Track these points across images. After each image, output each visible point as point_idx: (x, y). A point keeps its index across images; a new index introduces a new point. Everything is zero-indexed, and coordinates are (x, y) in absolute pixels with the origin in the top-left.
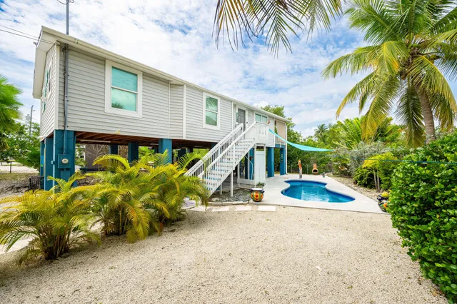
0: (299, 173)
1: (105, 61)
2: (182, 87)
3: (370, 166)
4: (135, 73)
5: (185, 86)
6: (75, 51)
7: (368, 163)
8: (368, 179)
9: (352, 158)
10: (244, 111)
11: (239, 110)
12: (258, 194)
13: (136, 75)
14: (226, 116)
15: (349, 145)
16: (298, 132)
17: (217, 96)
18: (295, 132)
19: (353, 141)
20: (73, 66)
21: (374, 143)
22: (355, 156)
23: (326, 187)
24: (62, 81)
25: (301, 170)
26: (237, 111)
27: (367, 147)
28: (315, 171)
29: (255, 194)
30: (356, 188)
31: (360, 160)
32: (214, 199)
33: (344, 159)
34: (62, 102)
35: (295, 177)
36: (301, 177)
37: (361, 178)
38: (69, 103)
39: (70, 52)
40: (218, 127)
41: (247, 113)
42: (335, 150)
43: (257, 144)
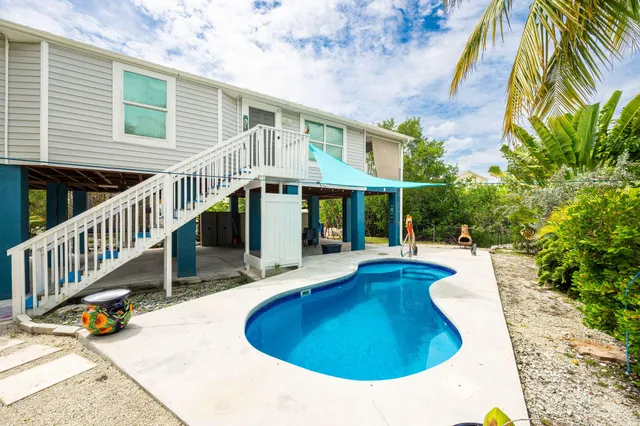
5: (45, 47)
10: (273, 114)
11: (254, 110)
17: (166, 73)
26: (246, 112)
28: (465, 240)
36: (415, 251)
43: (267, 178)
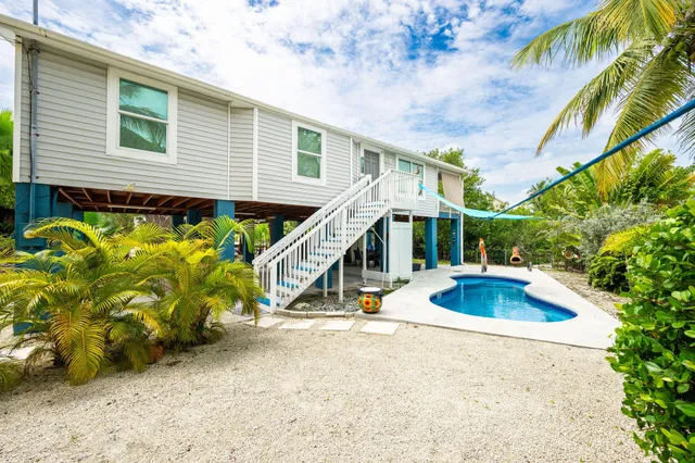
0: (479, 262)
1: (106, 70)
2: (250, 112)
3: (619, 249)
4: (164, 89)
5: (256, 110)
6: (49, 52)
7: (614, 243)
8: (615, 276)
9: (585, 235)
10: (378, 154)
11: (366, 152)
12: (370, 300)
13: (166, 92)
14: (338, 163)
15: (582, 210)
16: (491, 193)
17: (321, 127)
18: (484, 193)
19: (591, 203)
20: (47, 77)
21: (632, 206)
22: (590, 232)
23: (527, 289)
24: (27, 101)
25: (484, 258)
26: (362, 155)
27: (616, 213)
28: (516, 259)
29: (365, 299)
30: (589, 292)
31: (600, 237)
32: (299, 306)
33: (571, 239)
34: (27, 137)
35: (473, 269)
36: (485, 269)
37: (602, 274)
38: (39, 139)
39: (42, 54)
40: (323, 181)
41: (382, 157)
42: (556, 223)
43: (394, 210)
